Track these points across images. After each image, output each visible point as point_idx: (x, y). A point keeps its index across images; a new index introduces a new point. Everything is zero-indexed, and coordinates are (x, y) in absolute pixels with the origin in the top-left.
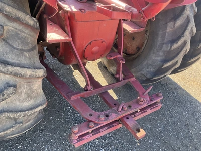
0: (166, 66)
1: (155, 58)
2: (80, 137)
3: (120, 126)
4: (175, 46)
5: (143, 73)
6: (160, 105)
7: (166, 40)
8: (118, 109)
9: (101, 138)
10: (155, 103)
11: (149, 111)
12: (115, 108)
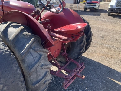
0: (81, 52)
1: (77, 50)
2: (66, 85)
3: (76, 77)
4: (82, 44)
5: (74, 57)
6: (84, 66)
7: (78, 43)
8: (73, 72)
9: (69, 87)
10: (83, 66)
11: (82, 70)
12: (72, 72)
